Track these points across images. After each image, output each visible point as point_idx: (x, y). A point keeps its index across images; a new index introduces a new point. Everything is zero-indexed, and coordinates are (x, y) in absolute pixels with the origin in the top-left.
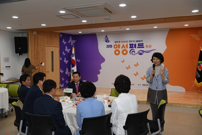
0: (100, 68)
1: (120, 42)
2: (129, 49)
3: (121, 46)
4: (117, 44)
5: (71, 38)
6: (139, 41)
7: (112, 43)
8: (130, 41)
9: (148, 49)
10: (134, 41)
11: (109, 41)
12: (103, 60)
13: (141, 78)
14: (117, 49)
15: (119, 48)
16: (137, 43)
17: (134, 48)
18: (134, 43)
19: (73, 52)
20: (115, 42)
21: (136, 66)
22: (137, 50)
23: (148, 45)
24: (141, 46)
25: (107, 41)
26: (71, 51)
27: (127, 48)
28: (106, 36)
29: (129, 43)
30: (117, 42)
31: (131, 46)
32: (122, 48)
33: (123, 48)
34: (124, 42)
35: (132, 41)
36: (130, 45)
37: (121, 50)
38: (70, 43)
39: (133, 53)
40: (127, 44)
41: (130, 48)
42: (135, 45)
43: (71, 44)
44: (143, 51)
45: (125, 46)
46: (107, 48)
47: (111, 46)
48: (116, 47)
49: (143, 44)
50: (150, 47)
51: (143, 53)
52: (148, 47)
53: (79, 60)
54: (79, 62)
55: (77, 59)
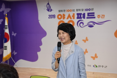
0: (41, 44)
1: (64, 10)
2: (76, 20)
3: (66, 16)
4: (62, 13)
5: (3, 6)
6: (89, 10)
7: (55, 12)
8: (77, 10)
9: (101, 20)
10: (82, 10)
12: (44, 34)
13: (92, 57)
14: (62, 19)
15: (64, 18)
16: (86, 13)
17: (83, 19)
18: (83, 13)
19: (6, 24)
20: (59, 11)
21: (85, 41)
22: (86, 21)
23: (101, 14)
24: (91, 15)
25: (49, 10)
26: (4, 22)
27: (74, 18)
28: (48, 4)
29: (76, 13)
30: (62, 11)
31: (79, 16)
33: (69, 19)
34: (70, 11)
35: (80, 10)
36: (78, 14)
37: (66, 21)
38: (3, 12)
39: (81, 24)
40: (74, 14)
41: (78, 18)
43: (4, 14)
44: (94, 23)
45: (71, 16)
46: (49, 18)
47: (54, 16)
48: (60, 17)
49: (94, 13)
50: (103, 17)
51: (93, 25)
52: (101, 17)
53: (16, 34)
54: (15, 36)
55: (13, 32)
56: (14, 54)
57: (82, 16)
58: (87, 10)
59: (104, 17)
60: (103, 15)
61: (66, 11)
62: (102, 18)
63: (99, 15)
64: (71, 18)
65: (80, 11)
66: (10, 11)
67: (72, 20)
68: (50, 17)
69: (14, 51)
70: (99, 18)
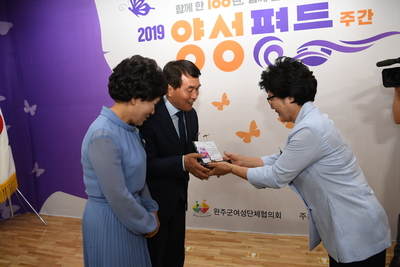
1: (200, 5)
3: (208, 29)
4: (189, 18)
9: (356, 32)
11: (148, 9)
14: (191, 41)
15: (199, 35)
16: (292, 6)
17: (277, 33)
18: (276, 6)
20: (180, 9)
25: (139, 8)
27: (240, 32)
29: (247, 9)
30: (189, 7)
31: (262, 22)
32: (214, 35)
33: (221, 38)
34: (225, 3)
36: (256, 15)
37: (208, 45)
40: (239, 16)
41: (255, 31)
42: (283, 13)
44: (328, 47)
45: (230, 26)
46: (140, 40)
47: (158, 32)
48: (181, 31)
49: (325, 5)
50: (366, 19)
51: (325, 55)
52: (357, 21)
53: (35, 107)
54: (33, 113)
55: (26, 103)
56: (36, 173)
57: (274, 21)
59: (370, 18)
60: (364, 12)
61: (206, 6)
62: (361, 23)
63: (347, 14)
64: (227, 33)
65: (266, 1)
66: (11, 30)
67: (235, 38)
68: (144, 37)
69: (36, 165)
70: (348, 25)
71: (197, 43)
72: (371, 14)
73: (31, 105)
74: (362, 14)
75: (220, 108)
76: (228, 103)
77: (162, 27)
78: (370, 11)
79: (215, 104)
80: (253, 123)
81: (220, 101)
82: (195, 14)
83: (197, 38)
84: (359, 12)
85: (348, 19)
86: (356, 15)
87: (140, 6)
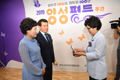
1: (55, 4)
3: (57, 11)
4: (52, 8)
6: (85, 1)
8: (70, 3)
11: (39, 5)
14: (52, 15)
15: (55, 13)
16: (82, 5)
17: (78, 13)
18: (77, 5)
20: (49, 5)
21: (81, 39)
25: (37, 5)
27: (67, 13)
29: (69, 6)
30: (52, 5)
31: (73, 9)
32: (59, 13)
33: (61, 14)
34: (62, 4)
36: (71, 7)
37: (57, 16)
40: (66, 8)
41: (71, 12)
42: (79, 7)
45: (64, 11)
46: (37, 14)
47: (42, 12)
48: (50, 12)
49: (91, 5)
50: (102, 9)
52: (100, 10)
53: (4, 34)
54: (4, 36)
55: (2, 33)
56: (5, 54)
57: (77, 9)
58: (82, 2)
59: (103, 9)
60: (102, 7)
61: (57, 5)
62: (101, 10)
63: (97, 8)
64: (63, 13)
65: (74, 3)
67: (65, 14)
68: (38, 14)
69: (5, 52)
70: (97, 11)
71: (54, 16)
72: (104, 8)
73: (3, 34)
74: (101, 8)
75: (61, 35)
76: (63, 33)
77: (44, 11)
78: (103, 7)
79: (60, 33)
80: (71, 39)
81: (61, 33)
82: (53, 7)
83: (54, 14)
84: (100, 7)
85: (97, 9)
86: (100, 8)
87: (37, 4)
